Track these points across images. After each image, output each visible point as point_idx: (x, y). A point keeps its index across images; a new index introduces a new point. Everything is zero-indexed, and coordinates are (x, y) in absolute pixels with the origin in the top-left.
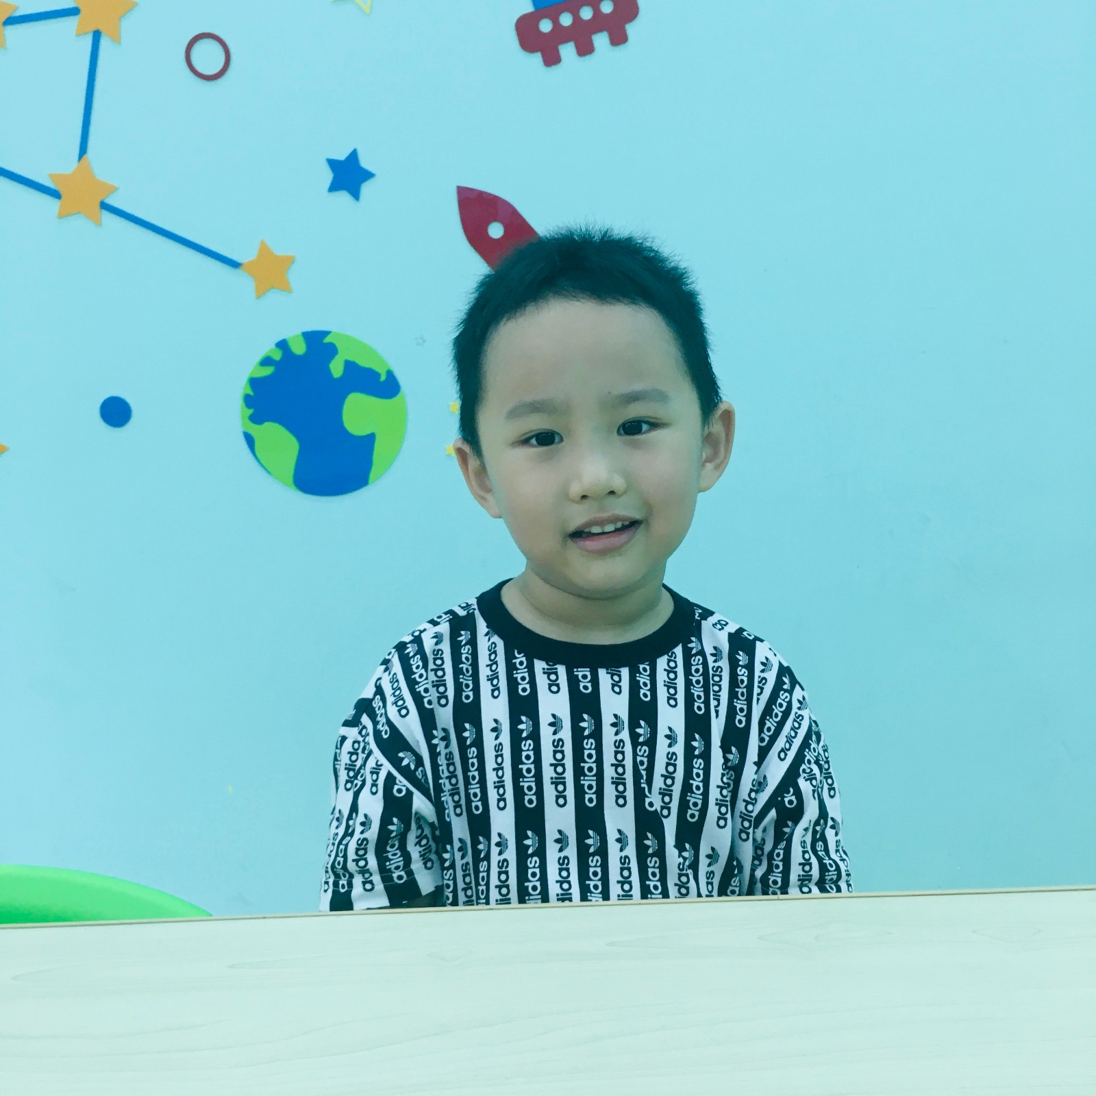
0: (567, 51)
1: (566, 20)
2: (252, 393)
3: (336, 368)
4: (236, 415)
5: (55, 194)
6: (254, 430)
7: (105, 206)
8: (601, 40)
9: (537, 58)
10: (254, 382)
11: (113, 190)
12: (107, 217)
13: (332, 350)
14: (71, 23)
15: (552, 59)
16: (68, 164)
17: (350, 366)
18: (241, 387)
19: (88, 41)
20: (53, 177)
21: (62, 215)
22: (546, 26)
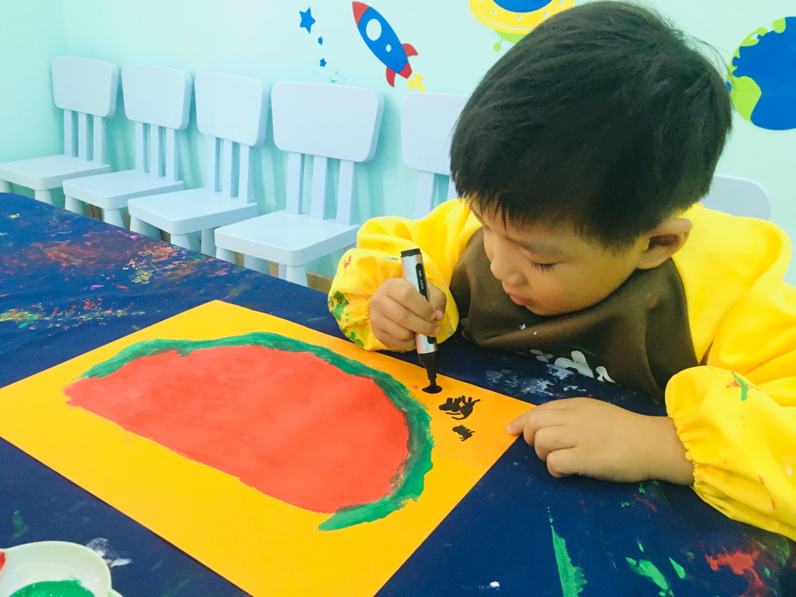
2: (739, 56)
10: (742, 49)
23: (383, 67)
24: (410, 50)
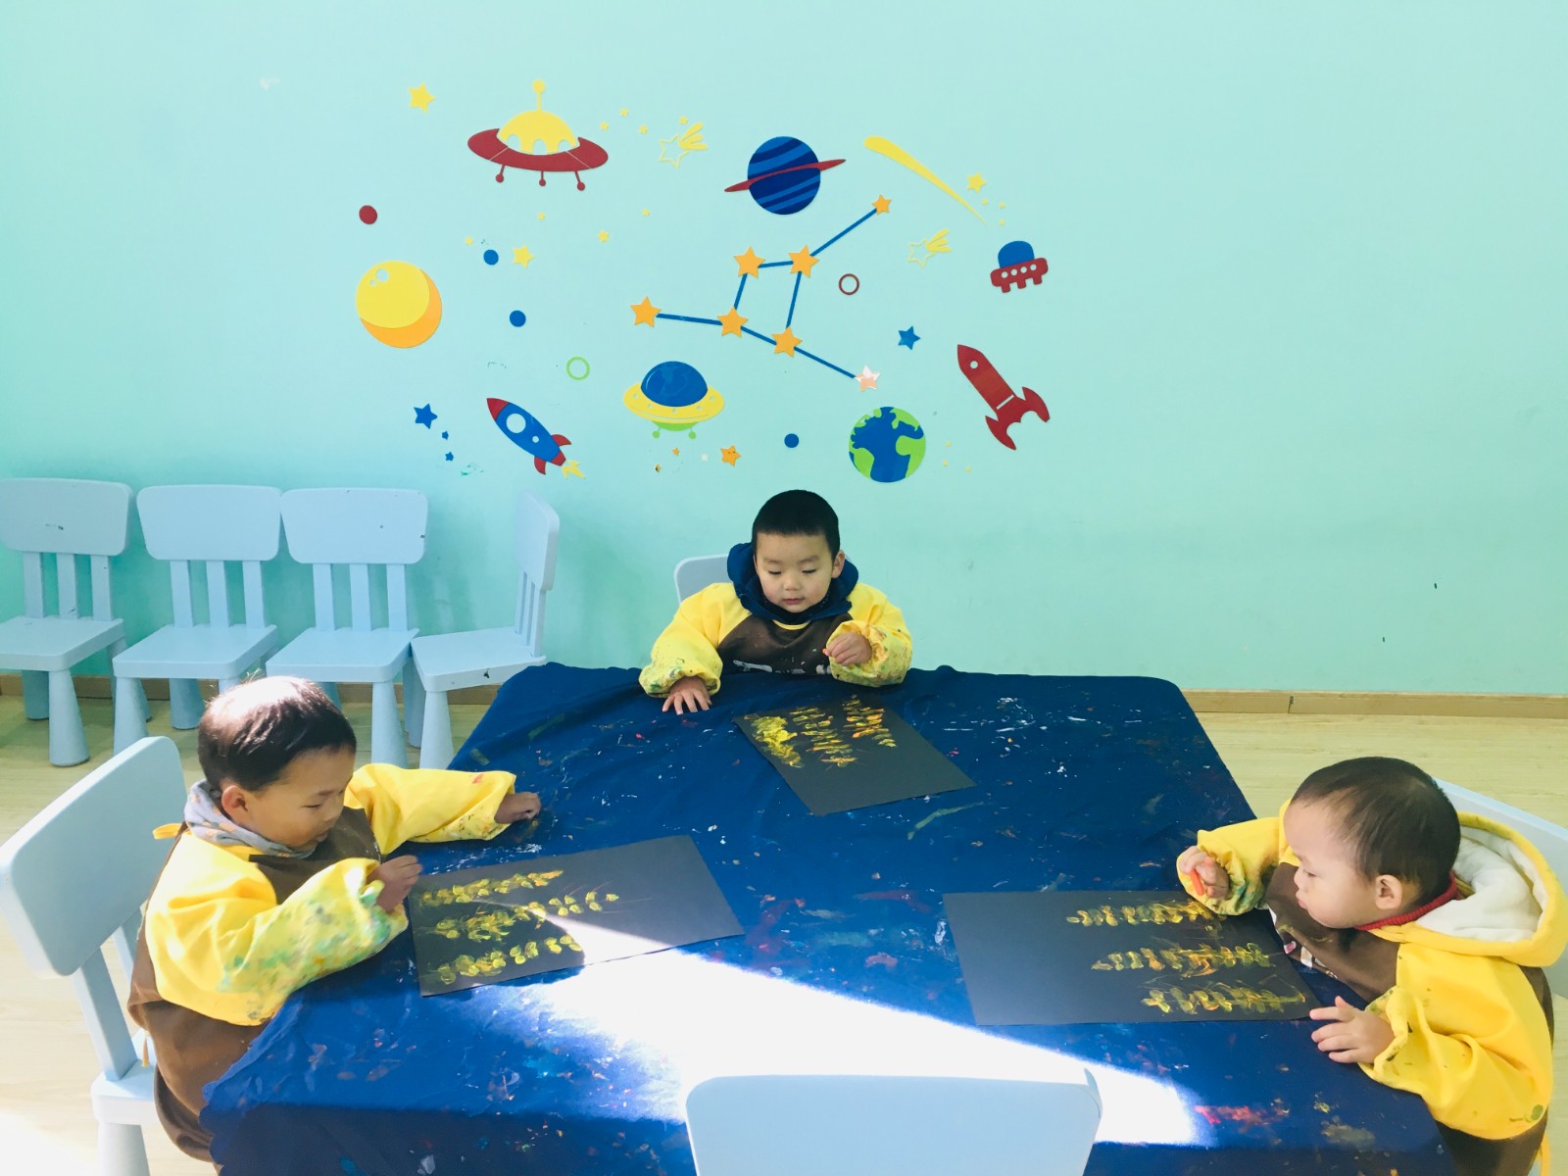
0: (1014, 286)
1: (1014, 272)
2: (855, 434)
3: (895, 425)
4: (847, 444)
5: (774, 343)
6: (854, 451)
7: (796, 349)
8: (1029, 282)
9: (999, 289)
10: (856, 429)
11: (800, 341)
12: (796, 353)
13: (893, 416)
14: (790, 267)
15: (1006, 289)
16: (782, 329)
17: (901, 424)
18: (851, 431)
19: (795, 276)
20: (773, 335)
21: (777, 352)
22: (1005, 275)
23: (532, 457)
24: (562, 440)
